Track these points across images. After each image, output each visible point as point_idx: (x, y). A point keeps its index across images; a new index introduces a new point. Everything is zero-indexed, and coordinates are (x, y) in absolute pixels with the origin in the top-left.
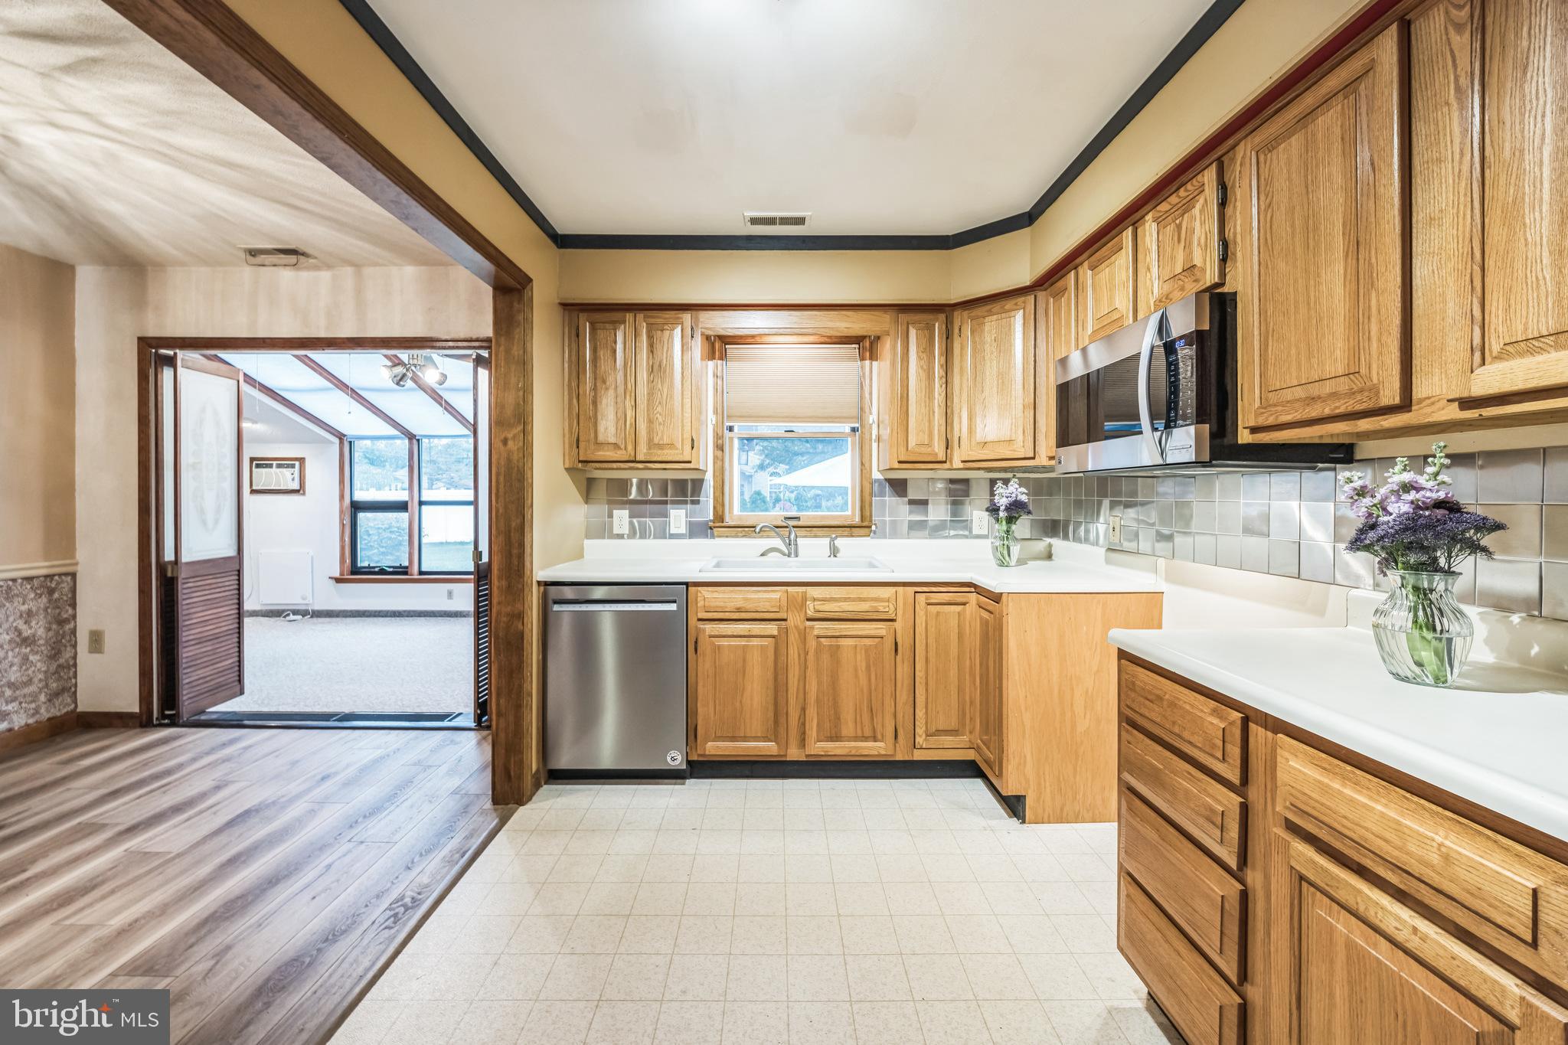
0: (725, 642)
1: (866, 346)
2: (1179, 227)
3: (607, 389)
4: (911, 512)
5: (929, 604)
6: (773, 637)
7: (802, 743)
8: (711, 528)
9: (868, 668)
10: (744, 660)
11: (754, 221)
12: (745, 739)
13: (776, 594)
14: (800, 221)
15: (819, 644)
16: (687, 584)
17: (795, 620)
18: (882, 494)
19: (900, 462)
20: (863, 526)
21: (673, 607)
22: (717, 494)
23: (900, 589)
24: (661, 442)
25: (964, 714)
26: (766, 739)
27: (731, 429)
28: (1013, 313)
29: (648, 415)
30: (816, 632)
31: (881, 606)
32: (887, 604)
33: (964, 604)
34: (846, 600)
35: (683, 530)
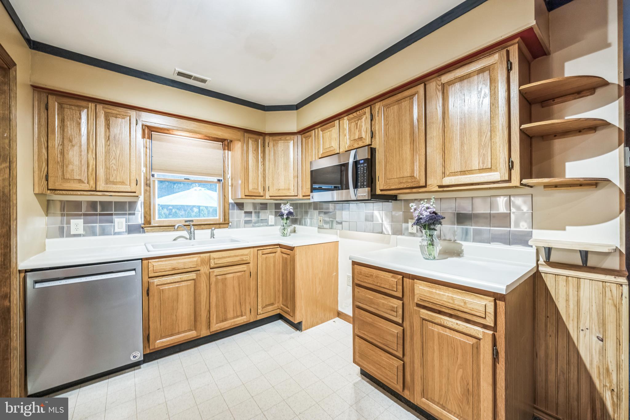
0: (166, 287)
1: (226, 144)
2: (357, 124)
3: (73, 146)
4: (245, 217)
5: (263, 254)
6: (194, 280)
7: (209, 326)
8: (142, 228)
9: (239, 285)
10: (178, 294)
11: (179, 74)
12: (179, 333)
13: (195, 258)
14: (204, 81)
15: (217, 279)
16: (141, 259)
17: (204, 270)
18: (233, 209)
19: (245, 196)
20: (225, 223)
21: (133, 273)
22: (146, 210)
23: (252, 249)
24: (115, 181)
25: (276, 296)
26: (190, 330)
27: (153, 176)
28: (289, 141)
29: (105, 164)
30: (215, 274)
31: (244, 258)
32: (247, 256)
33: (275, 252)
34: (229, 257)
35: (124, 229)
